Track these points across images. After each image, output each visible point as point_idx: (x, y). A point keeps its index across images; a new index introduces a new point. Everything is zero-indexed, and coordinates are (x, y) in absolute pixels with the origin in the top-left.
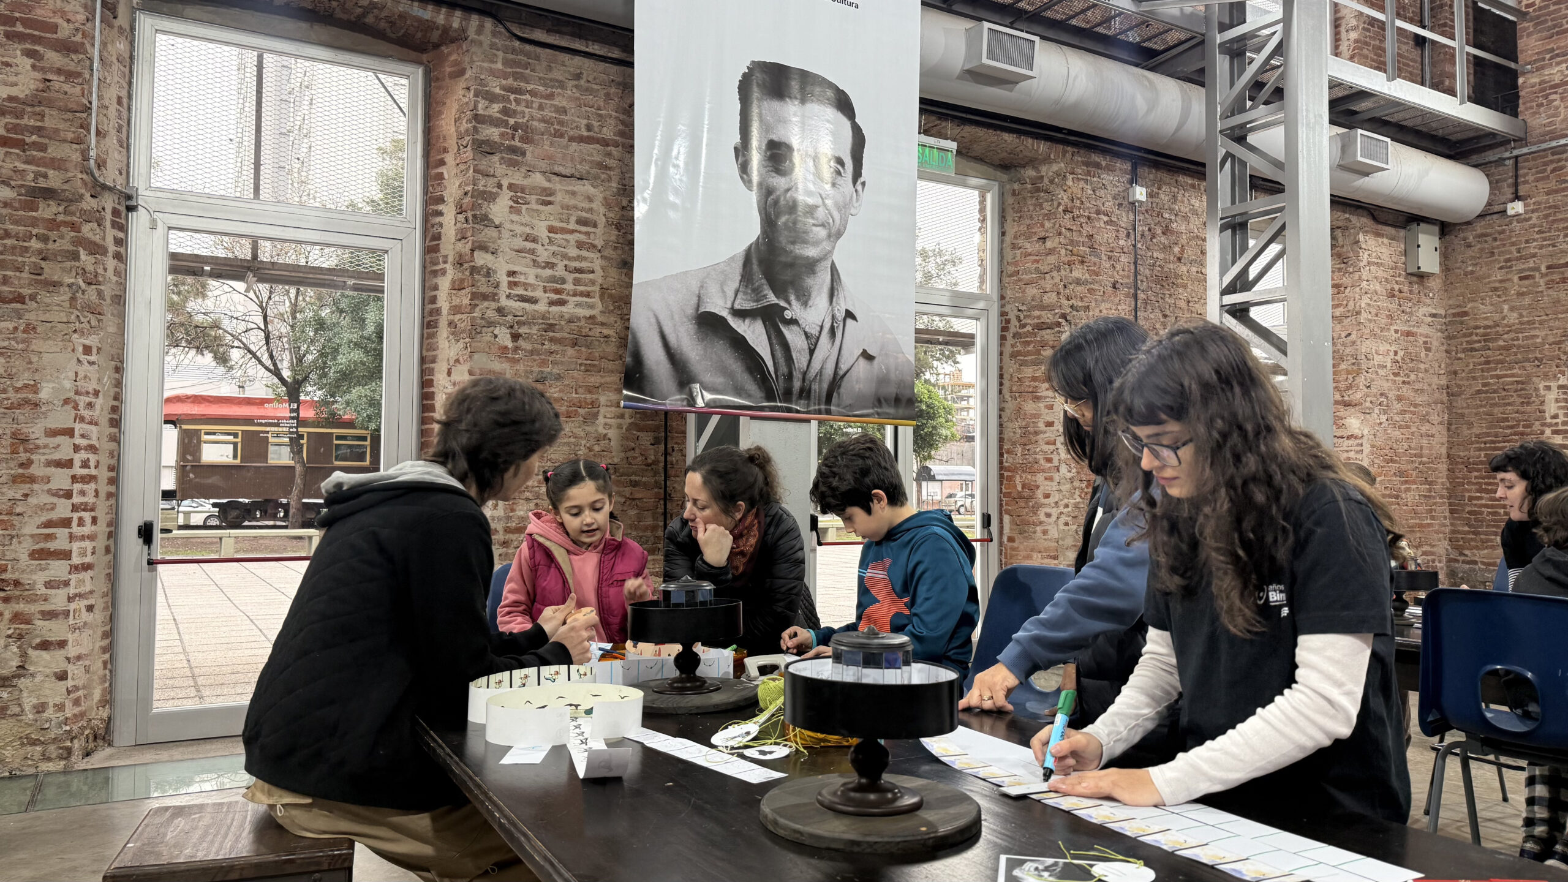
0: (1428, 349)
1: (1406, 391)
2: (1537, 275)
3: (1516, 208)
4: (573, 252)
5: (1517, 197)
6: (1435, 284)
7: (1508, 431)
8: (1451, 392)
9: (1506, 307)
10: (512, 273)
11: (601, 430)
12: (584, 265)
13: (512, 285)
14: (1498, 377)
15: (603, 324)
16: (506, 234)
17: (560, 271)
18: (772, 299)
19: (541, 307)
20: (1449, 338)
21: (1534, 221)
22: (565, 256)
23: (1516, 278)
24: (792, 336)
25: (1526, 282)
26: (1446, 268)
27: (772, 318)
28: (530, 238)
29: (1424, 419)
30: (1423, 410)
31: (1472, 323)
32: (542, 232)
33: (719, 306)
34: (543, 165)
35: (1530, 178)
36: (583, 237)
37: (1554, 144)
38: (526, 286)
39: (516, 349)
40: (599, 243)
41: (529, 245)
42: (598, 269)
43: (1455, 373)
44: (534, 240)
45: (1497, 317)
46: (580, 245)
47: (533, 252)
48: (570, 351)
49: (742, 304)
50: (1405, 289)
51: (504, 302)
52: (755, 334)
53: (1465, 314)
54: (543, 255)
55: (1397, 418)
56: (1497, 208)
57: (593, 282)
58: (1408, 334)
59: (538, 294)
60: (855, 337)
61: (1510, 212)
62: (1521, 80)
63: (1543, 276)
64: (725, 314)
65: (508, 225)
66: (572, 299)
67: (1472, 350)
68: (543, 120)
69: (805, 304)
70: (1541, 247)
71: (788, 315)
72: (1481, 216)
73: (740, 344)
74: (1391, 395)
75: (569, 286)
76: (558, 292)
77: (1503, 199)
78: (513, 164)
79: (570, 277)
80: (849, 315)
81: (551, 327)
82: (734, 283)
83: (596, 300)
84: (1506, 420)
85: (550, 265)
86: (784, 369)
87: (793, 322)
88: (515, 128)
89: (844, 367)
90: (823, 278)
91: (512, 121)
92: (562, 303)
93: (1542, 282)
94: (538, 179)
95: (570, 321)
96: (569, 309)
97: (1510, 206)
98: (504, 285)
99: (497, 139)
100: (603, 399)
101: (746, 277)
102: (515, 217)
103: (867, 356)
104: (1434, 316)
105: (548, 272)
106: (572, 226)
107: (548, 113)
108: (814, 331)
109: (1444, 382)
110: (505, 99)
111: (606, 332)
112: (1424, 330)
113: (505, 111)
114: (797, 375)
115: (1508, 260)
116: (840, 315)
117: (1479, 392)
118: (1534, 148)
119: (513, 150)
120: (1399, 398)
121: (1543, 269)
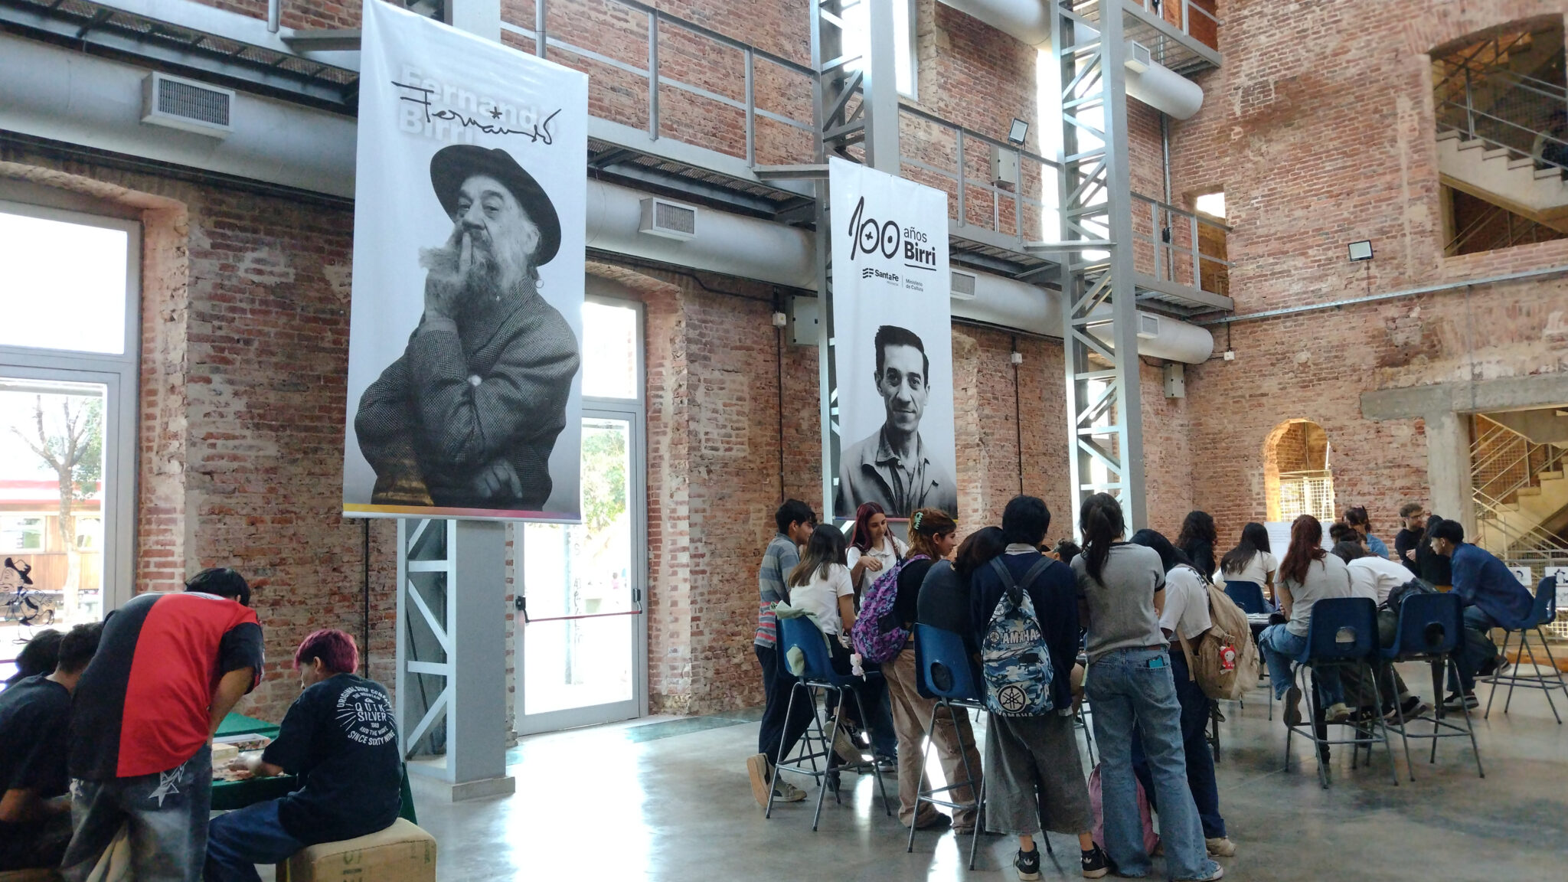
0: (1179, 449)
1: (1168, 477)
2: (1243, 400)
3: (1229, 356)
4: (735, 417)
5: (1230, 349)
6: (1182, 404)
7: (1230, 504)
8: (1193, 477)
9: (1226, 421)
10: (707, 433)
11: (752, 528)
12: (740, 425)
13: (707, 440)
14: (1223, 467)
15: (750, 461)
16: (703, 409)
17: (729, 430)
18: (893, 455)
19: (721, 453)
20: (1191, 440)
21: (1240, 365)
22: (731, 421)
23: (1231, 402)
24: (902, 474)
25: (1238, 405)
26: (1188, 393)
27: (893, 465)
28: (715, 411)
29: (1179, 496)
30: (1178, 490)
31: (1205, 431)
32: (720, 407)
33: (870, 461)
34: (719, 366)
35: (1237, 336)
36: (739, 408)
37: (1251, 316)
38: (713, 441)
39: (710, 479)
40: (747, 411)
41: (715, 415)
42: (747, 427)
43: (1196, 464)
44: (717, 412)
45: (1220, 427)
46: (739, 413)
47: (716, 419)
48: (736, 479)
49: (881, 459)
50: (1165, 408)
51: (704, 451)
52: (885, 474)
53: (1201, 424)
54: (721, 420)
55: (1164, 496)
56: (1218, 355)
57: (745, 435)
58: (1168, 439)
59: (719, 445)
60: (930, 474)
61: (1226, 358)
62: (1229, 272)
63: (1247, 401)
64: (873, 465)
65: (704, 404)
66: (735, 447)
67: (1206, 449)
68: (719, 338)
69: (907, 456)
70: (1245, 382)
71: (900, 463)
72: (1210, 359)
73: (880, 481)
74: (1160, 481)
75: (733, 439)
76: (728, 443)
77: (1221, 349)
78: (705, 366)
79: (734, 433)
80: (926, 461)
81: (726, 465)
82: (876, 447)
83: (746, 447)
84: (1229, 496)
85: (724, 427)
86: (899, 494)
87: (902, 467)
88: (705, 345)
89: (925, 491)
90: (914, 440)
91: (704, 340)
92: (730, 449)
93: (1247, 405)
94: (717, 374)
95: (735, 461)
96: (733, 453)
97: (1226, 354)
98: (703, 441)
99: (697, 352)
100: (751, 508)
101: (882, 444)
102: (707, 399)
103: (934, 484)
104: (1182, 425)
105: (723, 431)
106: (734, 402)
107: (721, 333)
108: (911, 472)
109: (1189, 469)
110: (700, 327)
111: (752, 466)
112: (1176, 436)
113: (702, 335)
114: (905, 496)
115: (1225, 390)
116: (922, 461)
117: (1212, 477)
118: (1239, 318)
119: (706, 358)
120: (1164, 483)
121: (1247, 396)
